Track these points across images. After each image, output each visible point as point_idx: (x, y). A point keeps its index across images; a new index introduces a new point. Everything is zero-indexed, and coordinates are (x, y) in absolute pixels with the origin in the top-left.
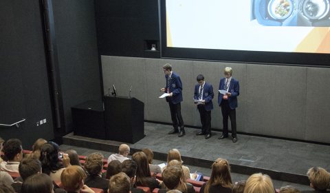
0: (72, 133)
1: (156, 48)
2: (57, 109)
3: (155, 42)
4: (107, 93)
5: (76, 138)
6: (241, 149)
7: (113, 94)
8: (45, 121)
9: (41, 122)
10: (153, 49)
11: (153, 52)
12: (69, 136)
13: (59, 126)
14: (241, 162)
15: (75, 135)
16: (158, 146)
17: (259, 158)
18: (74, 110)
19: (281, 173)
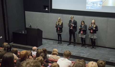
0: (13, 42)
2: (7, 32)
3: (48, 7)
4: (27, 26)
6: (81, 50)
7: (30, 27)
10: (47, 9)
13: (7, 40)
14: (81, 55)
15: (13, 43)
17: (88, 54)
18: (14, 33)
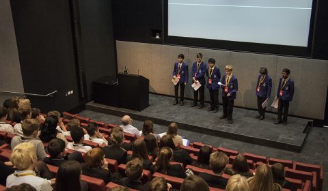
0: (93, 101)
1: (160, 36)
3: (159, 32)
4: (121, 71)
5: (96, 105)
7: (125, 72)
8: (72, 92)
9: (69, 93)
10: (158, 37)
11: (157, 39)
12: (91, 104)
13: (83, 96)
14: (223, 129)
15: (94, 103)
16: (159, 114)
17: (237, 125)
18: (94, 83)
19: (254, 138)
